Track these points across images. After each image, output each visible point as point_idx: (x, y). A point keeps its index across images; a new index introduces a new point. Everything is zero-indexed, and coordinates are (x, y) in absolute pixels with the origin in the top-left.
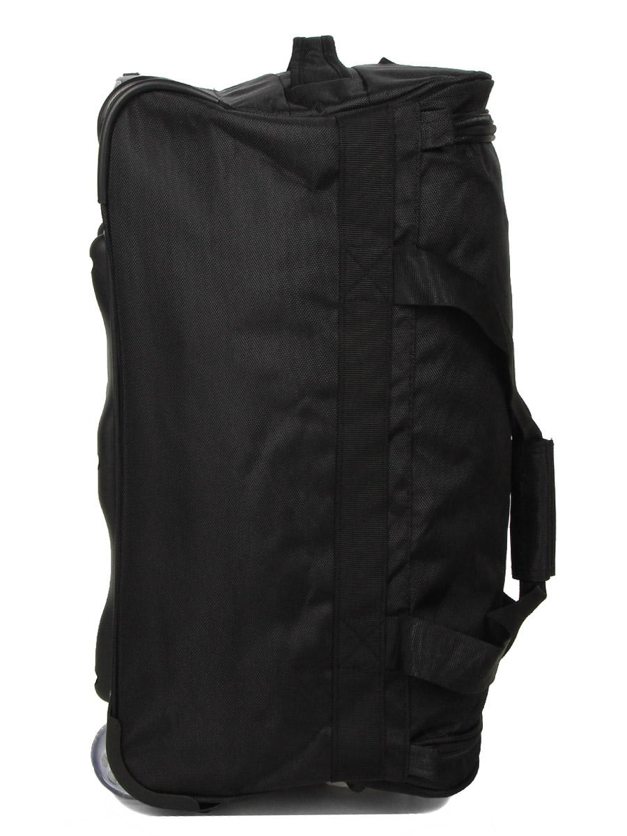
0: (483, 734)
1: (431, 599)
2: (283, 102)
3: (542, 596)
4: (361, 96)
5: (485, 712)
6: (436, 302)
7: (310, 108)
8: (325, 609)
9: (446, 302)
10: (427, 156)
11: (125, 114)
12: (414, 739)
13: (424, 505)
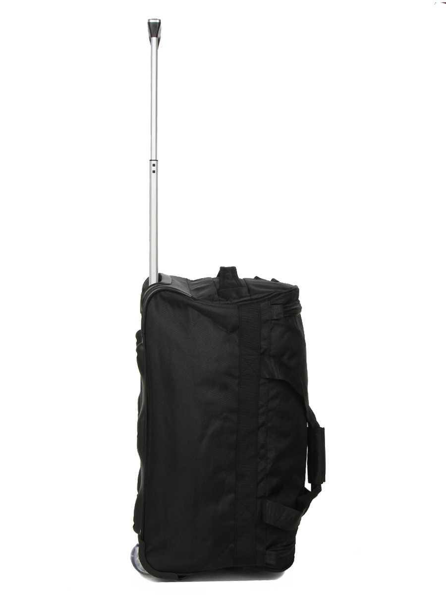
0: (296, 545)
1: (275, 492)
2: (216, 297)
3: (320, 490)
4: (248, 296)
5: (296, 537)
6: (277, 378)
7: (227, 300)
8: (232, 496)
9: (281, 378)
10: (273, 321)
11: (153, 299)
12: (267, 548)
13: (271, 455)
